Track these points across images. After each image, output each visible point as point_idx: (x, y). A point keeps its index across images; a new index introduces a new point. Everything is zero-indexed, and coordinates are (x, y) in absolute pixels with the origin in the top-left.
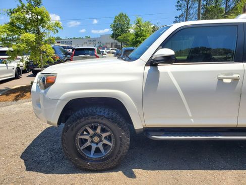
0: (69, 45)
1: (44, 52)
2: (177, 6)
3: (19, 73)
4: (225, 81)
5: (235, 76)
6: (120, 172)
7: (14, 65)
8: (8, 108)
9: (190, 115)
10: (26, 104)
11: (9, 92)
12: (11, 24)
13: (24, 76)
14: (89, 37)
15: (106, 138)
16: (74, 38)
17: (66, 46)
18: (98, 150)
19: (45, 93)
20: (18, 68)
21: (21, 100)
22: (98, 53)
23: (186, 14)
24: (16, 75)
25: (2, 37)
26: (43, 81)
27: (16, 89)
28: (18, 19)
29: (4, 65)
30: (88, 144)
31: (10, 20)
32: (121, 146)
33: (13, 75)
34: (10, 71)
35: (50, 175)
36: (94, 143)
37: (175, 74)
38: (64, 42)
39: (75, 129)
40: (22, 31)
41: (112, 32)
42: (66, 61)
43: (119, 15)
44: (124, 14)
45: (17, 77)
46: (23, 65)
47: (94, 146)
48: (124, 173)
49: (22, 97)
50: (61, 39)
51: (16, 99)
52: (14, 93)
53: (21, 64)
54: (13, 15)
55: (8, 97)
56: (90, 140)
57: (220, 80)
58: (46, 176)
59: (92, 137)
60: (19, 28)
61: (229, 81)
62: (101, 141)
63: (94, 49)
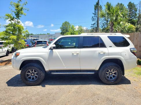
0: (37, 38)
1: (20, 43)
2: (92, 19)
3: (8, 53)
4: (74, 54)
5: (77, 53)
6: (41, 86)
7: (6, 49)
8: (2, 68)
9: (64, 66)
10: (9, 67)
11: (2, 62)
12: (6, 32)
13: (10, 54)
14: (49, 34)
15: (36, 74)
16: (41, 34)
17: (36, 38)
18: (33, 78)
19: (16, 58)
20: (8, 51)
21: (8, 65)
22: (49, 43)
23: (97, 23)
24: (6, 54)
25: (1, 37)
26: (16, 55)
27: (6, 60)
28: (9, 29)
29: (1, 49)
30: (30, 76)
31: (6, 30)
32: (41, 77)
33: (5, 54)
34: (4, 52)
35: (16, 87)
36: (32, 76)
37: (58, 52)
38: (35, 37)
39: (25, 70)
40: (11, 35)
41: (61, 31)
42: (32, 47)
43: (65, 23)
44: (67, 22)
45: (7, 55)
46: (10, 49)
47: (32, 77)
48: (42, 86)
49: (8, 64)
50: (33, 35)
51: (6, 64)
52: (5, 62)
53: (9, 49)
54: (7, 28)
55: (2, 64)
56: (30, 75)
57: (73, 54)
58: (14, 87)
59: (31, 74)
60: (10, 33)
61: (76, 54)
62: (34, 75)
63: (46, 41)
